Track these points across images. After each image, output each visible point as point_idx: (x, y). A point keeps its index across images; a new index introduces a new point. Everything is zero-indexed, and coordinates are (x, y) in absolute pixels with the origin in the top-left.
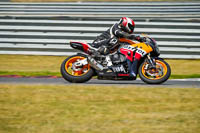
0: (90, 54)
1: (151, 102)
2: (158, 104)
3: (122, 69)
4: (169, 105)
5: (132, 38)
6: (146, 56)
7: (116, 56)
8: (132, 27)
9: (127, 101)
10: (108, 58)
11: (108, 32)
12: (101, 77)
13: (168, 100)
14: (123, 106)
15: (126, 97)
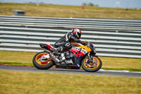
0: (52, 51)
1: (118, 86)
2: (122, 88)
3: (71, 62)
4: (130, 89)
5: (79, 42)
6: (87, 54)
7: (68, 54)
8: (80, 34)
9: (102, 85)
10: (63, 55)
11: (65, 37)
12: (57, 67)
13: (130, 86)
14: (99, 88)
15: (101, 83)
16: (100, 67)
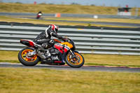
16: (83, 63)
